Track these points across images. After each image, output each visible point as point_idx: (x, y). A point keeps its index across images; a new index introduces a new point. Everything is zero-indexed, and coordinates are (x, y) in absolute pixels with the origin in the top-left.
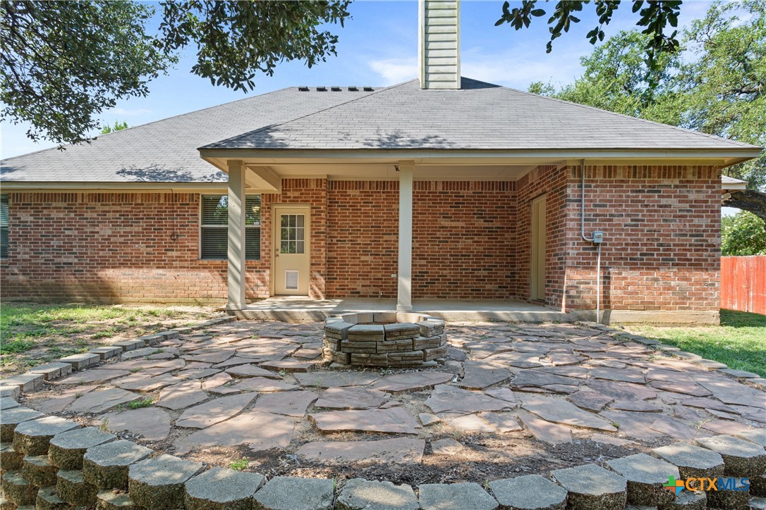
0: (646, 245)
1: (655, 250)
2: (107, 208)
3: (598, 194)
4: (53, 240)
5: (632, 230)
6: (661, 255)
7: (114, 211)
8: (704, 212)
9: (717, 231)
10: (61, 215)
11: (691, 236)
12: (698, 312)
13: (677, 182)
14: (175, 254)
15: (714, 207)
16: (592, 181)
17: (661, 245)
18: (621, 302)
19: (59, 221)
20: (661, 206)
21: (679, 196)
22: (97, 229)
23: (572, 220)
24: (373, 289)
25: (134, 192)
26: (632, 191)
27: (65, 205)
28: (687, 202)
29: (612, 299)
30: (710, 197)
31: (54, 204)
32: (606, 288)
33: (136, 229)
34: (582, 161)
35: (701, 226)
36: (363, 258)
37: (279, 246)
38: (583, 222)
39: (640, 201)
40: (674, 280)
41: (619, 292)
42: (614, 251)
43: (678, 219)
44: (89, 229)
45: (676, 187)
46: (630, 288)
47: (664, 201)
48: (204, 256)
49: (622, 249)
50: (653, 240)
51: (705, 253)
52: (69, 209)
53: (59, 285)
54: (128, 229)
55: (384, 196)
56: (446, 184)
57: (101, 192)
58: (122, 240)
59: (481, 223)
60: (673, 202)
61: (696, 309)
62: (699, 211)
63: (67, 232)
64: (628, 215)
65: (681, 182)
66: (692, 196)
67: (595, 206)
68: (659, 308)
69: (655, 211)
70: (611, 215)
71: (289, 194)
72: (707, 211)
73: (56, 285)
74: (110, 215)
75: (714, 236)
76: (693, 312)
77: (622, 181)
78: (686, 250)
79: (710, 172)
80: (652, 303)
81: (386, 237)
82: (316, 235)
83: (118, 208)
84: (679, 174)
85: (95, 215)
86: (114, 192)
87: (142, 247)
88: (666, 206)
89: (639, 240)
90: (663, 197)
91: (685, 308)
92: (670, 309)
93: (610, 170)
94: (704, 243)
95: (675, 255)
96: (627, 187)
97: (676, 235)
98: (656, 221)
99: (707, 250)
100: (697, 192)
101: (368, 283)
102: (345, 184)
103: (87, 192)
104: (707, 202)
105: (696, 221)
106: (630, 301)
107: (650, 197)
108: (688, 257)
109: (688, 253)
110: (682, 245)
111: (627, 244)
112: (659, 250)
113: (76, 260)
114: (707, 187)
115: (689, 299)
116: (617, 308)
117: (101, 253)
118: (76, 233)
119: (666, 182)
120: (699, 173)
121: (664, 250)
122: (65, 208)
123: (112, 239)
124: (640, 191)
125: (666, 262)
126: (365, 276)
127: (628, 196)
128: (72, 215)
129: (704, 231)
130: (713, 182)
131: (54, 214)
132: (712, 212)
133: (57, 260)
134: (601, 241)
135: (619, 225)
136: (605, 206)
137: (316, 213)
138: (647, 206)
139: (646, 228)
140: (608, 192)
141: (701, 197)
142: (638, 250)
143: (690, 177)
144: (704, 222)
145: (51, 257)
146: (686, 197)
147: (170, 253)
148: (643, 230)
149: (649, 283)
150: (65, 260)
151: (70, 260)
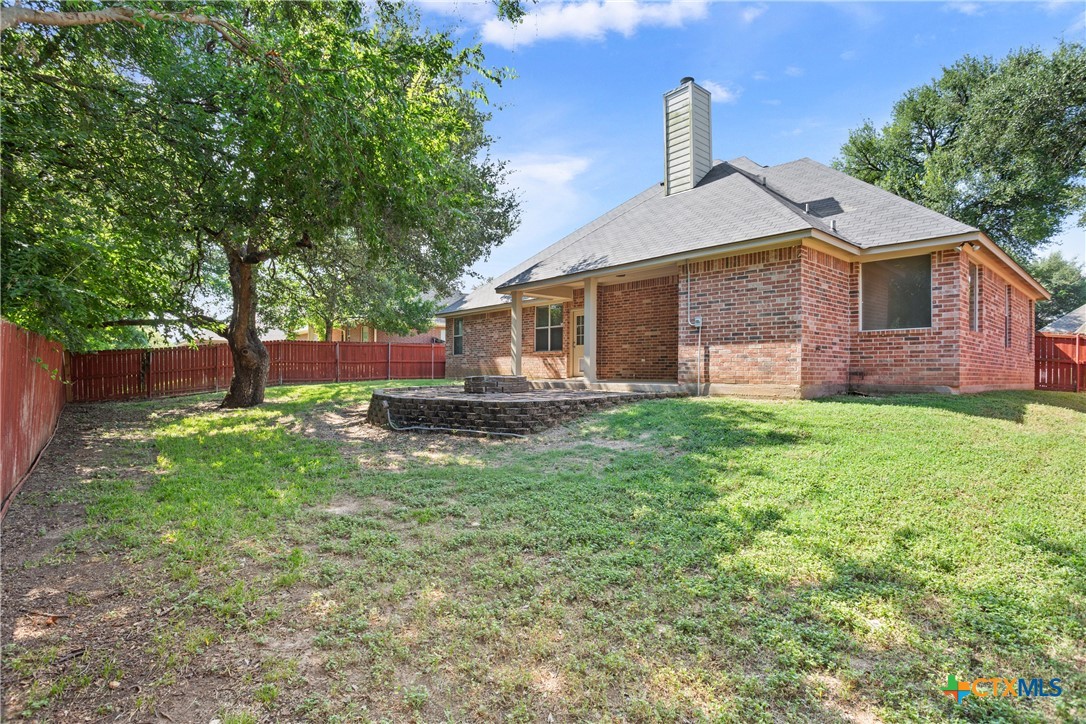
0: (736, 325)
1: (744, 330)
3: (702, 285)
4: (477, 342)
6: (749, 334)
7: (499, 322)
8: (786, 291)
9: (798, 308)
10: (480, 327)
11: (774, 314)
12: (781, 386)
13: (761, 266)
15: (794, 285)
16: (696, 275)
17: (749, 325)
18: (718, 377)
19: (479, 331)
20: (748, 290)
21: (763, 279)
22: (493, 335)
23: (682, 309)
24: (630, 372)
25: (505, 309)
26: (726, 280)
27: (482, 321)
28: (770, 284)
29: (711, 375)
30: (790, 276)
31: (478, 321)
32: (707, 365)
34: (686, 260)
35: (783, 304)
37: (575, 340)
38: (689, 310)
39: (732, 288)
40: (760, 357)
41: (717, 368)
42: (712, 333)
43: (762, 301)
44: (490, 335)
45: (761, 271)
46: (726, 365)
47: (751, 285)
48: (537, 350)
49: (719, 331)
50: (742, 321)
51: (787, 330)
54: (505, 333)
55: (637, 293)
57: (494, 311)
58: (502, 340)
60: (758, 285)
61: (779, 383)
62: (781, 291)
63: (482, 338)
64: (722, 301)
65: (765, 266)
66: (775, 278)
67: (698, 296)
68: (748, 382)
69: (744, 295)
70: (710, 302)
71: (577, 300)
72: (788, 290)
73: (478, 370)
75: (795, 313)
76: (776, 386)
77: (718, 272)
78: (770, 328)
79: (790, 253)
80: (741, 377)
83: (501, 320)
84: (763, 258)
85: (492, 326)
88: (752, 290)
89: (731, 322)
90: (750, 281)
91: (769, 383)
92: (756, 383)
93: (708, 264)
94: (786, 321)
95: (761, 333)
96: (722, 276)
97: (761, 315)
98: (745, 303)
99: (788, 327)
100: (779, 273)
102: (612, 288)
103: (488, 312)
104: (788, 281)
105: (778, 300)
106: (724, 376)
107: (740, 283)
108: (772, 334)
109: (772, 331)
110: (767, 324)
111: (722, 326)
112: (747, 329)
113: (485, 354)
114: (788, 267)
115: (773, 373)
116: (716, 382)
117: (494, 350)
118: (485, 337)
119: (752, 267)
120: (781, 255)
121: (752, 329)
122: (482, 323)
123: (497, 341)
124: (731, 279)
125: (753, 339)
126: (624, 361)
127: (722, 285)
128: (484, 327)
129: (785, 309)
130: (793, 262)
131: (478, 327)
132: (793, 290)
133: (478, 355)
134: (700, 325)
135: (716, 310)
136: (705, 295)
138: (737, 291)
139: (737, 311)
140: (707, 282)
141: (783, 277)
142: (730, 330)
143: (772, 261)
144: (785, 301)
145: (476, 353)
146: (770, 278)
148: (734, 313)
149: (740, 360)
150: (481, 355)
151: (483, 355)
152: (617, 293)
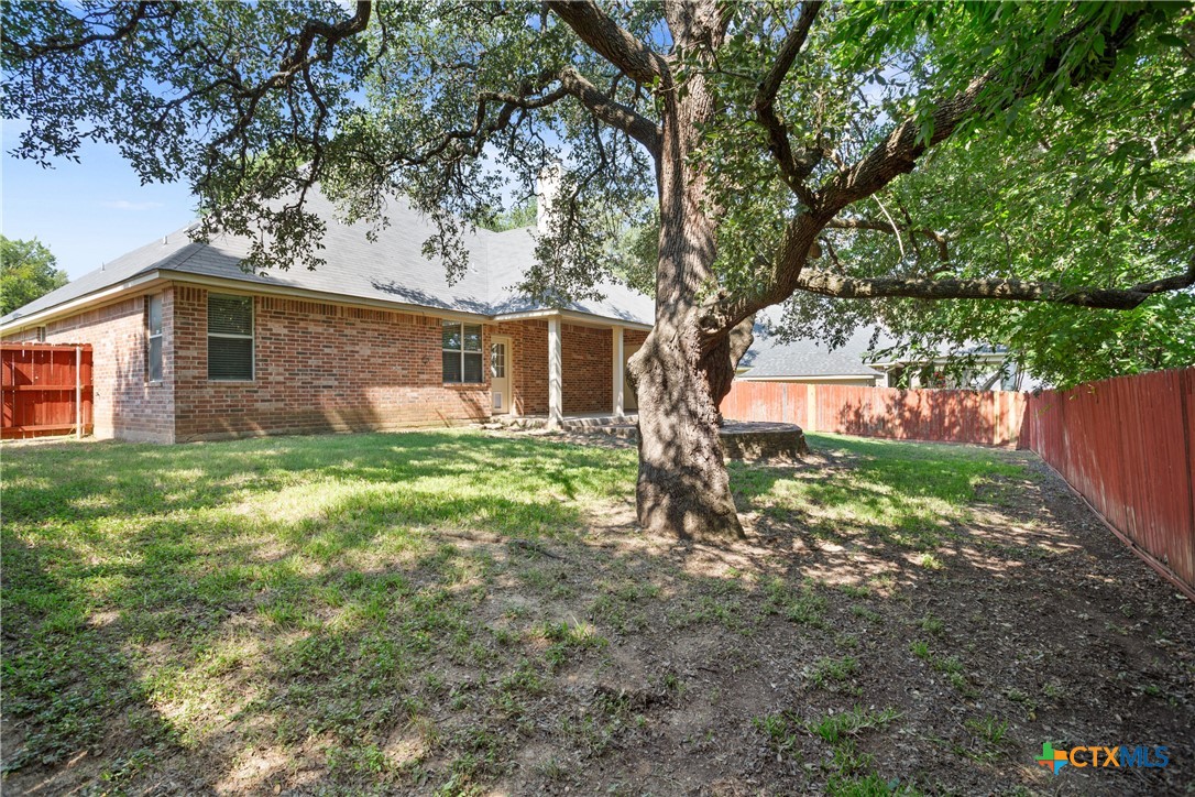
2: (365, 326)
4: (310, 358)
7: (373, 330)
10: (320, 330)
14: (425, 377)
19: (317, 336)
22: (357, 348)
25: (391, 311)
27: (323, 317)
31: (311, 316)
33: (393, 350)
44: (348, 348)
48: (446, 380)
52: (328, 323)
53: (319, 412)
54: (385, 350)
56: (575, 327)
57: (360, 307)
58: (380, 361)
63: (327, 350)
71: (503, 327)
73: (315, 412)
74: (369, 333)
82: (517, 362)
83: (376, 327)
85: (355, 333)
86: (373, 309)
87: (398, 369)
103: (347, 306)
113: (336, 383)
117: (362, 375)
118: (335, 351)
122: (324, 322)
123: (372, 360)
128: (332, 330)
131: (312, 328)
133: (316, 383)
137: (517, 344)
145: (308, 378)
147: (422, 376)
150: (325, 383)
151: (330, 383)
152: (530, 327)
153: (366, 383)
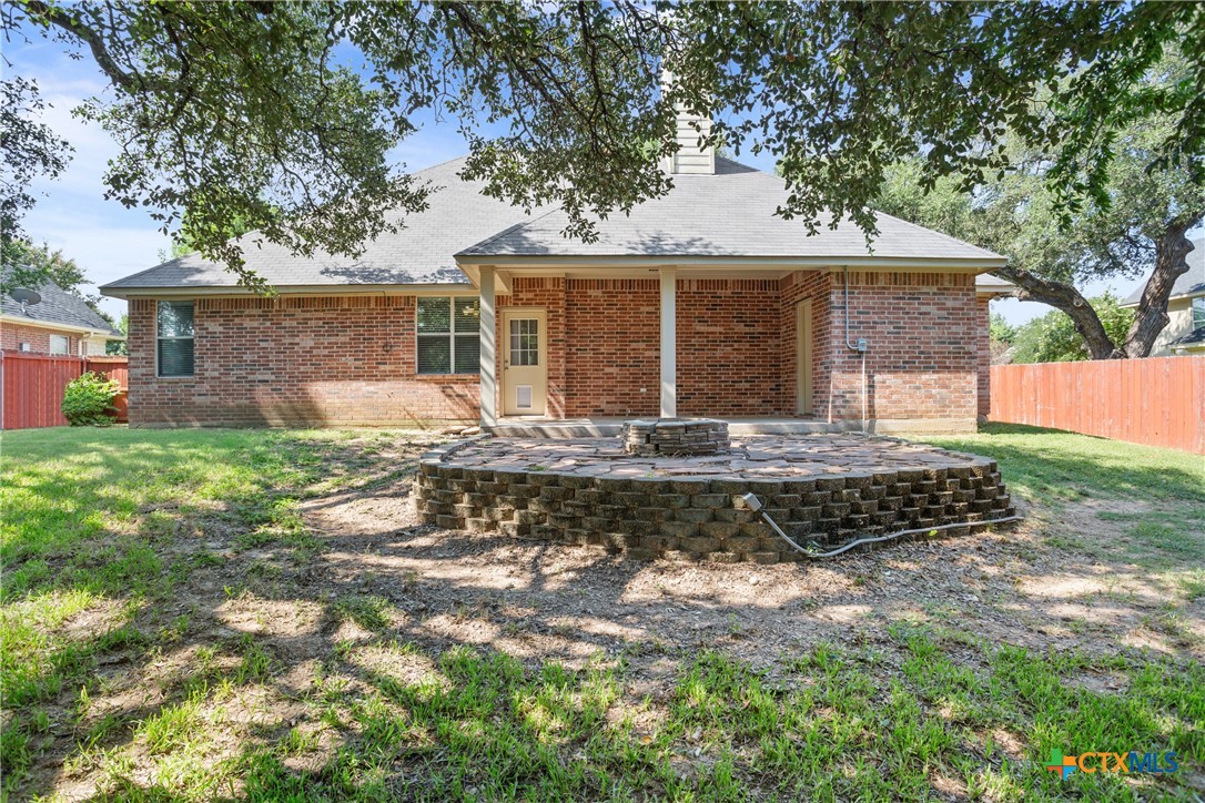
0: (907, 352)
1: (917, 358)
2: (308, 315)
3: (862, 301)
4: (245, 353)
5: (895, 338)
6: (922, 363)
7: (317, 319)
8: (960, 319)
9: (973, 338)
10: (256, 324)
11: (950, 343)
12: (957, 420)
13: (935, 289)
14: (388, 368)
15: (969, 314)
16: (855, 288)
17: (922, 353)
18: (885, 411)
19: (253, 331)
20: (921, 314)
21: (938, 304)
22: (297, 340)
23: (836, 327)
24: (620, 406)
25: (340, 295)
26: (894, 298)
27: (259, 312)
28: (944, 309)
29: (877, 408)
30: (966, 304)
31: (247, 312)
32: (871, 397)
33: (341, 339)
34: (845, 267)
35: (958, 333)
36: (607, 370)
37: (508, 357)
38: (848, 330)
39: (901, 308)
40: (934, 388)
41: (884, 400)
42: (878, 359)
43: (937, 327)
44: (287, 341)
45: (935, 294)
46: (894, 397)
47: (924, 309)
49: (886, 357)
50: (914, 347)
51: (962, 361)
52: (264, 316)
53: (254, 407)
54: (333, 339)
55: (630, 297)
56: (701, 283)
57: (301, 296)
58: (326, 352)
59: (741, 328)
60: (932, 309)
61: (955, 416)
62: (956, 319)
63: (262, 344)
64: (890, 323)
65: (939, 289)
66: (950, 304)
67: (859, 313)
68: (921, 417)
69: (916, 318)
70: (874, 323)
71: (521, 296)
72: (963, 319)
73: (249, 407)
74: (312, 323)
75: (970, 343)
76: (953, 419)
77: (884, 288)
78: (945, 357)
79: (965, 280)
80: (914, 411)
81: (634, 345)
82: (553, 343)
83: (321, 315)
84: (937, 281)
85: (294, 324)
86: (317, 296)
87: (350, 361)
88: (925, 313)
89: (902, 347)
90: (923, 304)
91: (945, 417)
92: (932, 417)
93: (872, 276)
94: (962, 351)
95: (935, 362)
96: (889, 293)
97: (936, 343)
98: (917, 328)
99: (964, 358)
100: (954, 299)
101: (613, 399)
102: (585, 283)
103: (286, 296)
104: (963, 309)
105: (954, 329)
106: (894, 410)
107: (911, 304)
108: (947, 364)
109: (947, 361)
110: (942, 353)
111: (890, 352)
112: (920, 358)
113: (273, 377)
114: (963, 295)
115: (949, 407)
116: (882, 418)
117: (302, 369)
118: (272, 344)
119: (925, 289)
120: (955, 281)
121: (925, 358)
122: (259, 316)
123: (315, 352)
124: (900, 298)
125: (927, 369)
126: (610, 391)
127: (890, 304)
128: (268, 324)
129: (961, 338)
130: (968, 290)
131: (247, 323)
132: (968, 319)
133: (251, 377)
134: (864, 349)
135: (882, 332)
136: (869, 313)
137: (553, 318)
138: (908, 313)
139: (908, 336)
140: (871, 298)
141: (958, 304)
142: (900, 358)
143: (947, 285)
144: (960, 329)
145: (243, 373)
146: (944, 304)
147: (382, 367)
148: (904, 338)
149: (912, 391)
150: (261, 377)
151: (266, 377)
152: (591, 292)
153: (306, 378)
